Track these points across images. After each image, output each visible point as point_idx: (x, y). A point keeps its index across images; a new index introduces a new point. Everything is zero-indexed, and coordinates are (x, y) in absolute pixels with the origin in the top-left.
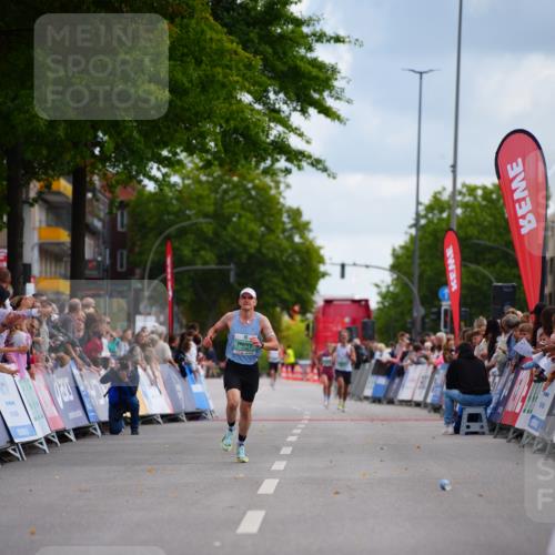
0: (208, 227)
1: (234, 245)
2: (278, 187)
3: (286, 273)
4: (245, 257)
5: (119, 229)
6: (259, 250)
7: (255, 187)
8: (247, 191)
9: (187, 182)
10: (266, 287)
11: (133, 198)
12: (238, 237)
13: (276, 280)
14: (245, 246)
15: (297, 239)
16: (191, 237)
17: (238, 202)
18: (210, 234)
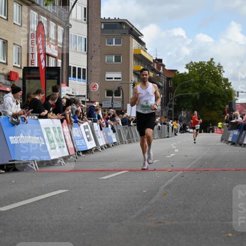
0: (197, 85)
1: (206, 91)
2: (220, 72)
3: (223, 99)
4: (209, 95)
5: (170, 86)
6: (214, 92)
7: (213, 72)
8: (210, 73)
10: (216, 104)
11: (173, 76)
12: (208, 88)
13: (219, 101)
14: (209, 91)
15: (227, 88)
16: (191, 88)
17: (208, 77)
18: (198, 87)
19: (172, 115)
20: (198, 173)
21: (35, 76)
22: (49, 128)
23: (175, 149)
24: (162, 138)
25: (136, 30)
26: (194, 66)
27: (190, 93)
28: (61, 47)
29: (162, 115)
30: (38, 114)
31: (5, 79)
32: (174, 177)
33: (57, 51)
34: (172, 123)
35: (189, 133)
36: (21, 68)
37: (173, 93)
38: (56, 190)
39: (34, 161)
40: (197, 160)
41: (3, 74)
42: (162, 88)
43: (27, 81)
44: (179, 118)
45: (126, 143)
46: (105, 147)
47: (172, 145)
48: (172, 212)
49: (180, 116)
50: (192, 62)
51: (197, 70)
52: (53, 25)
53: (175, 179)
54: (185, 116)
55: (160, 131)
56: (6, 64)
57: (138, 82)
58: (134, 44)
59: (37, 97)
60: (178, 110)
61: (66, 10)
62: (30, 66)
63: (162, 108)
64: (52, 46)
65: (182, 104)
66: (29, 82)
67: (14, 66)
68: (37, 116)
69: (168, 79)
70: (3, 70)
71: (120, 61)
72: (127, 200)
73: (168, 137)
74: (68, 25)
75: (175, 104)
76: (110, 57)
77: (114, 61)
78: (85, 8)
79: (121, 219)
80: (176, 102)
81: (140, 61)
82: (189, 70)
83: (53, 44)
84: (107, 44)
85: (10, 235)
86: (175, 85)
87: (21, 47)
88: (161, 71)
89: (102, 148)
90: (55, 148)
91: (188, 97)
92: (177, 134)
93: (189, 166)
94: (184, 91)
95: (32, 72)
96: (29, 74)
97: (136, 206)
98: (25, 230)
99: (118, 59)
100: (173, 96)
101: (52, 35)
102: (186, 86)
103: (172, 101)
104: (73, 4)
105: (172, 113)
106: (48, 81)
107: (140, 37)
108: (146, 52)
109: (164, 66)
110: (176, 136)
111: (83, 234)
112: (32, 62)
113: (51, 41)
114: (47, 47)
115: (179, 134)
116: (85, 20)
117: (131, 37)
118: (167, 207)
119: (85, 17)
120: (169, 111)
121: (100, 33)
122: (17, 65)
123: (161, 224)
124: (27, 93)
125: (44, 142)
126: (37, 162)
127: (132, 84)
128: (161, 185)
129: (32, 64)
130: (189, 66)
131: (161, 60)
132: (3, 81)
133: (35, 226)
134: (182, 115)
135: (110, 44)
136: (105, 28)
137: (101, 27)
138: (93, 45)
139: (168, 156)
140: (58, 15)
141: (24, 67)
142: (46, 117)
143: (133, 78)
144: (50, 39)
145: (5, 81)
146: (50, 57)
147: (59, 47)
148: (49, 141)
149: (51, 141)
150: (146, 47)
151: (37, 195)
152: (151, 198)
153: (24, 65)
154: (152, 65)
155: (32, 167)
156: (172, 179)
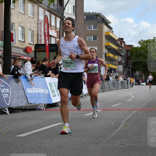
5: (128, 55)
9: (142, 45)
11: (130, 49)
16: (142, 56)
19: (130, 74)
20: (147, 112)
21: (42, 50)
22: (51, 83)
23: (132, 96)
24: (124, 89)
25: (107, 19)
26: (144, 42)
27: (141, 60)
28: (59, 31)
29: (124, 74)
30: (44, 74)
31: (24, 52)
32: (131, 115)
33: (56, 34)
34: (130, 79)
35: (141, 85)
36: (33, 44)
37: (131, 60)
38: (56, 123)
39: (42, 104)
40: (146, 103)
41: (22, 48)
42: (123, 56)
43: (37, 53)
44: (135, 76)
45: (100, 92)
46: (87, 95)
47: (130, 93)
48: (130, 138)
49: (135, 74)
50: (142, 40)
51: (146, 45)
52: (53, 17)
53: (132, 116)
54: (138, 74)
55: (122, 84)
56: (24, 42)
57: (108, 52)
58: (106, 29)
59: (44, 63)
60: (134, 70)
61: (62, 7)
62: (39, 43)
63: (123, 69)
64: (53, 30)
65: (136, 67)
66: (39, 54)
67: (29, 43)
68: (44, 75)
69: (127, 51)
70: (22, 46)
71: (96, 40)
72: (101, 130)
73: (127, 88)
74: (63, 17)
75: (132, 67)
76: (90, 37)
77: (92, 39)
78: (74, 6)
79: (98, 142)
80: (133, 66)
81: (109, 39)
82: (141, 45)
83: (54, 29)
84: (88, 29)
85: (27, 152)
86: (132, 54)
87: (33, 31)
88: (123, 45)
89: (85, 96)
90: (55, 96)
91: (141, 62)
92: (133, 86)
93: (141, 107)
94: (137, 58)
95: (40, 47)
96: (39, 49)
97: (107, 133)
98: (36, 149)
99: (95, 38)
100: (131, 62)
101: (53, 24)
102: (139, 55)
103: (130, 65)
104: (66, 4)
105: (130, 73)
106: (51, 53)
107: (109, 24)
108: (113, 34)
109: (124, 42)
110: (132, 88)
111: (73, 152)
112: (40, 41)
113: (52, 27)
114: (50, 31)
115: (134, 86)
116: (74, 14)
117: (103, 25)
118: (127, 134)
119: (74, 12)
120: (128, 71)
121: (83, 22)
122: (31, 43)
123: (123, 146)
124: (37, 60)
125: (49, 91)
126: (44, 105)
127: (104, 54)
128: (123, 120)
129: (41, 42)
130: (140, 42)
131: (122, 39)
132: (22, 53)
133: (43, 147)
134: (137, 74)
135: (90, 29)
136: (86, 19)
137: (84, 18)
138: (79, 30)
139: (128, 101)
140: (56, 11)
141: (36, 44)
142: (49, 76)
143: (105, 51)
144: (52, 26)
145: (23, 53)
146: (52, 38)
147: (57, 31)
148: (52, 91)
149: (53, 92)
150: (113, 31)
151: (44, 126)
152: (117, 128)
153: (36, 43)
154: (117, 42)
155: (41, 108)
156: (130, 116)
